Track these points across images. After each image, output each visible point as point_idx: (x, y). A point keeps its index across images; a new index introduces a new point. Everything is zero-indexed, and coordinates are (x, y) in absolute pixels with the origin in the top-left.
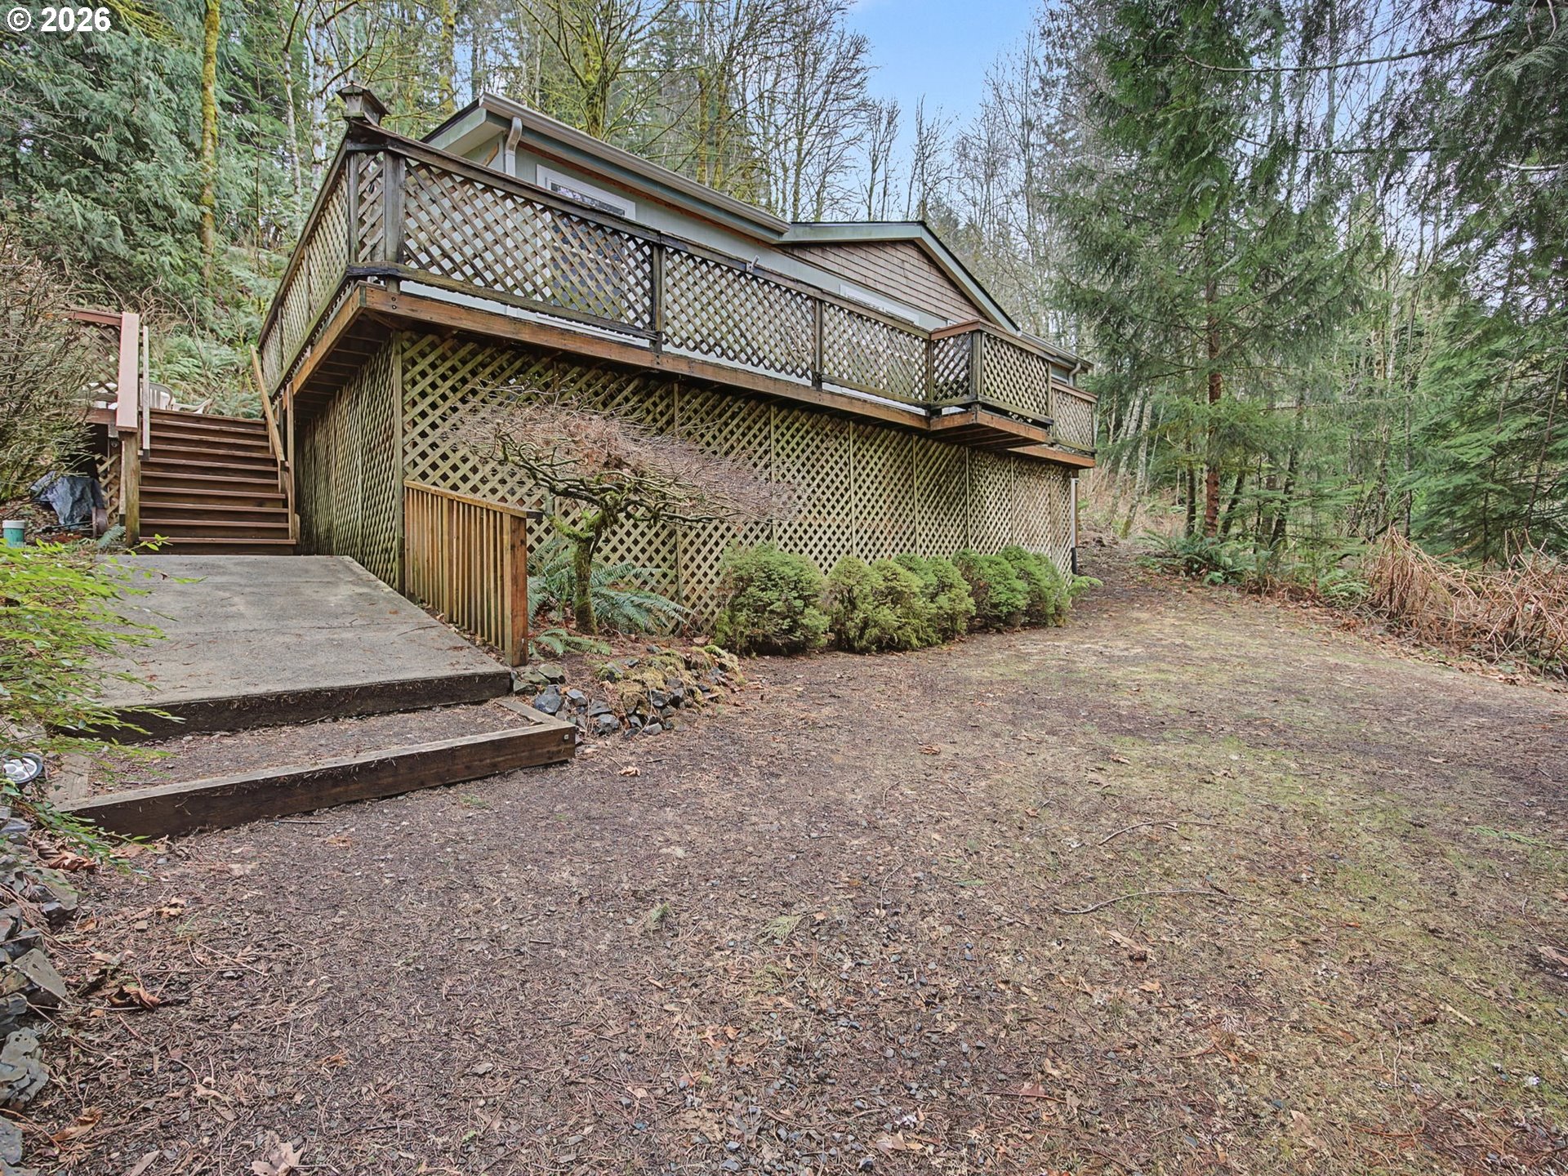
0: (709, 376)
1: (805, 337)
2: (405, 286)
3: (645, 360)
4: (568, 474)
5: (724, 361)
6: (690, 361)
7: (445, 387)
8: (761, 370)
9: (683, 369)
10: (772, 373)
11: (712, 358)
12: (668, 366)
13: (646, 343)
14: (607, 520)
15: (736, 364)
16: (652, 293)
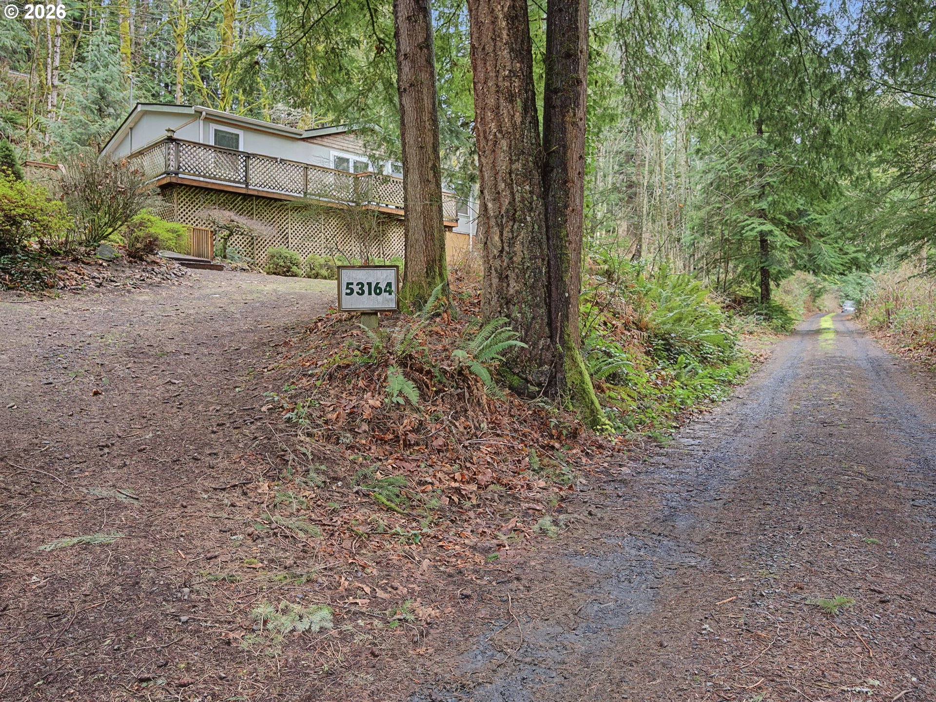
0: (264, 195)
1: (301, 180)
2: (180, 175)
3: (243, 191)
4: (222, 224)
5: (269, 190)
6: (258, 191)
7: (187, 200)
8: (283, 192)
9: (256, 193)
10: (287, 193)
11: (265, 189)
12: (251, 193)
13: (244, 186)
14: (231, 234)
15: (274, 191)
16: (246, 171)
